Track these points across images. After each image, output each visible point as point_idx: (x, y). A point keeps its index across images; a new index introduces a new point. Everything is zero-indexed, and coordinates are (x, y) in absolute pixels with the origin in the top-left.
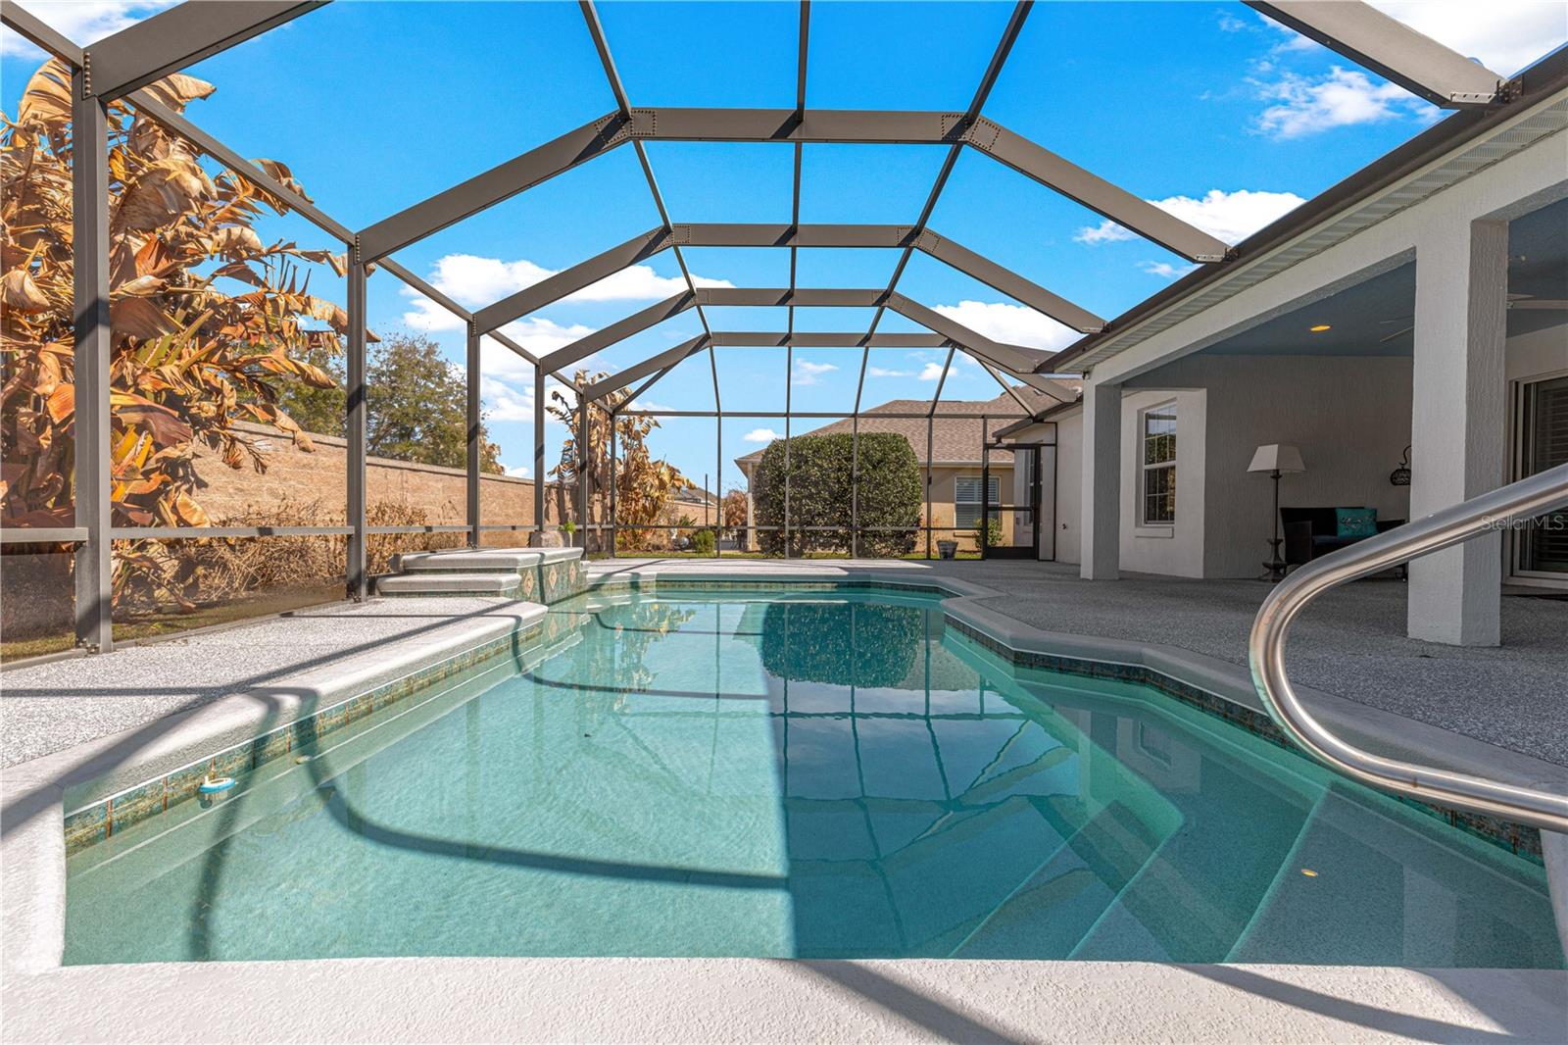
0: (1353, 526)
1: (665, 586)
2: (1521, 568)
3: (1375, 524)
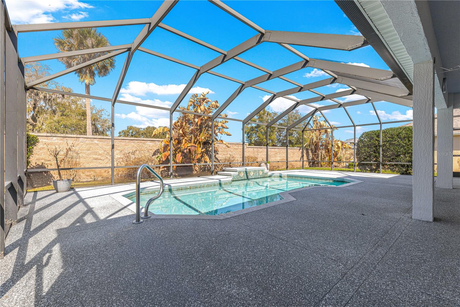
1: (289, 177)
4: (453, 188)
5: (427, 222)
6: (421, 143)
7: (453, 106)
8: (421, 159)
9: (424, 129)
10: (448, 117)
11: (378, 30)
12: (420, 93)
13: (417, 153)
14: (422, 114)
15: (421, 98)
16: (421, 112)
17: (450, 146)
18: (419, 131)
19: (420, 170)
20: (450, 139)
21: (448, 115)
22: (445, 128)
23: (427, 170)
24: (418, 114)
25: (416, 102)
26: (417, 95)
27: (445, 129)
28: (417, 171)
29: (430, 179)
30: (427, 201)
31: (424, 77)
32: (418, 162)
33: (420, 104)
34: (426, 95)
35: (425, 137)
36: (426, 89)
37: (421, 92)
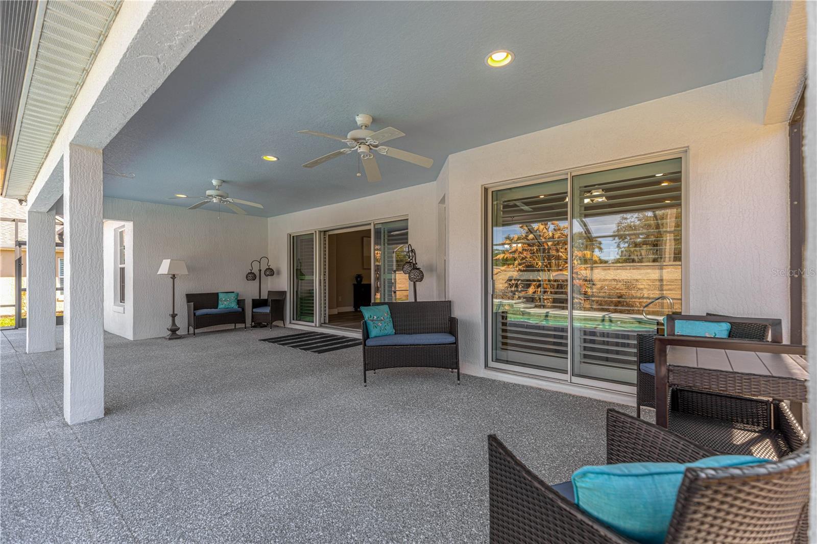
0: (225, 303)
2: (293, 320)
3: (236, 301)
4: (57, 349)
5: (98, 420)
6: (85, 288)
7: (55, 211)
8: (86, 315)
9: (90, 263)
10: (47, 228)
11: (37, 53)
12: (82, 199)
13: (78, 304)
14: (86, 236)
15: (84, 208)
16: (84, 233)
17: (51, 277)
18: (81, 265)
19: (83, 334)
20: (51, 266)
21: (48, 225)
22: (43, 246)
23: (95, 333)
24: (80, 236)
25: (74, 212)
26: (77, 200)
27: (43, 249)
28: (79, 336)
29: (100, 348)
30: (95, 385)
31: (89, 174)
32: (80, 321)
33: (82, 218)
34: (92, 205)
35: (92, 278)
36: (93, 195)
37: (84, 198)
